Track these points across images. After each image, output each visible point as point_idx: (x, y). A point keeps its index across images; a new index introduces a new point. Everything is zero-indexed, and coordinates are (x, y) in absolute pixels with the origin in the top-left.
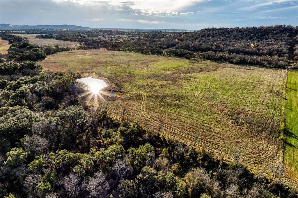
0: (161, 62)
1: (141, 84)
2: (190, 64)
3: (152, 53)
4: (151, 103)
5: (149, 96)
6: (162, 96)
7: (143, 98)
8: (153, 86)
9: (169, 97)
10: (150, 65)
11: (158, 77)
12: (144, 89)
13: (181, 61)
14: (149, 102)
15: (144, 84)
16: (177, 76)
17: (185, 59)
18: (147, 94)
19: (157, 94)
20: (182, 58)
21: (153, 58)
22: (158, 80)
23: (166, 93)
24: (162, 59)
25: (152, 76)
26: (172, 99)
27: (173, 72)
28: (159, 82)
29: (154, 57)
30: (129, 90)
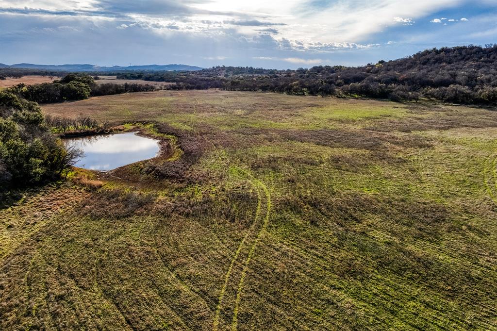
0: (331, 107)
1: (266, 155)
2: (409, 110)
3: (311, 93)
4: (285, 248)
5: (287, 203)
6: (345, 206)
7: (258, 211)
8: (305, 162)
9: (375, 211)
10: (304, 113)
11: (323, 137)
12: (271, 172)
13: (382, 105)
14: (275, 237)
15: (276, 155)
16: (384, 137)
17: (392, 102)
18: (279, 194)
19: (319, 195)
20: (382, 101)
21: (312, 100)
22: (324, 145)
23: (357, 191)
24: (335, 103)
25: (306, 134)
26: (397, 228)
27: (368, 126)
28: (329, 150)
29: (316, 98)
30: (215, 175)
